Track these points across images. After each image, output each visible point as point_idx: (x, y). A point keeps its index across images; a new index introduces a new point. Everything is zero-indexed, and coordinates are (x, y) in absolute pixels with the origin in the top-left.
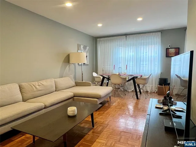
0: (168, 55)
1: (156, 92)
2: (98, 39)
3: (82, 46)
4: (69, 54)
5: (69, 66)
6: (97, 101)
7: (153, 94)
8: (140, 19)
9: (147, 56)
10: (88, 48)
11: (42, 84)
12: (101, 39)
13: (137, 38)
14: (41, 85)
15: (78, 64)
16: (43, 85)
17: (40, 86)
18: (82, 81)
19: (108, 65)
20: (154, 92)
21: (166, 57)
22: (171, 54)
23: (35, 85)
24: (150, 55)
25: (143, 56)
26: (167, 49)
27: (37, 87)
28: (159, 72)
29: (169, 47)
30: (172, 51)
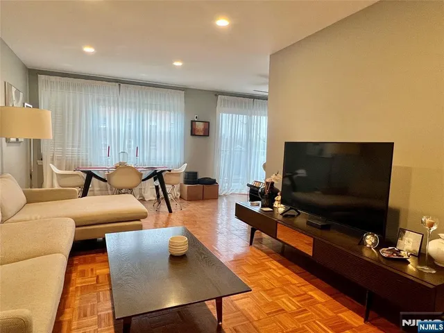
0: (195, 132)
1: (178, 197)
3: (14, 91)
8: (178, 64)
15: (7, 140)
21: (191, 135)
22: (198, 131)
29: (196, 120)
30: (200, 126)
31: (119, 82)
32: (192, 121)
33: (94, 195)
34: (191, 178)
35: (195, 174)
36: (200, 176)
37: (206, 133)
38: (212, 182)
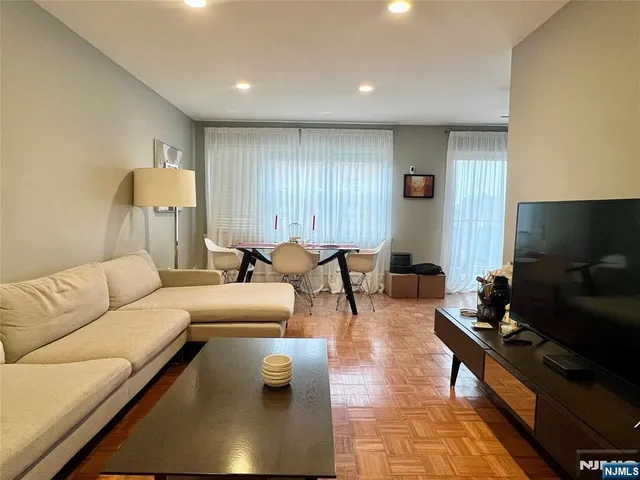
0: (410, 192)
1: (381, 291)
2: (209, 130)
3: (166, 149)
4: (133, 173)
5: (131, 216)
6: (279, 331)
7: (376, 297)
8: (366, 89)
9: (359, 193)
10: (180, 153)
11: (70, 285)
12: (220, 130)
13: (331, 141)
14: (69, 288)
15: (156, 209)
16: (74, 288)
17: (65, 293)
18: (176, 268)
19: (242, 216)
20: (377, 293)
21: (405, 196)
22: (415, 190)
23: (47, 290)
24: (365, 192)
25: (349, 191)
26: (407, 177)
27: (58, 297)
28: (389, 237)
29: (412, 173)
30: (418, 182)
31: (300, 126)
32: (406, 176)
33: (265, 282)
34: (401, 263)
35: (406, 258)
36: (415, 261)
37: (430, 192)
38: (435, 271)
